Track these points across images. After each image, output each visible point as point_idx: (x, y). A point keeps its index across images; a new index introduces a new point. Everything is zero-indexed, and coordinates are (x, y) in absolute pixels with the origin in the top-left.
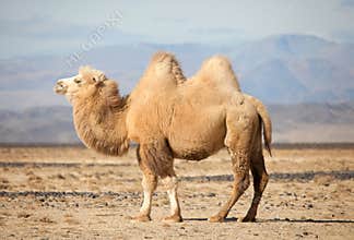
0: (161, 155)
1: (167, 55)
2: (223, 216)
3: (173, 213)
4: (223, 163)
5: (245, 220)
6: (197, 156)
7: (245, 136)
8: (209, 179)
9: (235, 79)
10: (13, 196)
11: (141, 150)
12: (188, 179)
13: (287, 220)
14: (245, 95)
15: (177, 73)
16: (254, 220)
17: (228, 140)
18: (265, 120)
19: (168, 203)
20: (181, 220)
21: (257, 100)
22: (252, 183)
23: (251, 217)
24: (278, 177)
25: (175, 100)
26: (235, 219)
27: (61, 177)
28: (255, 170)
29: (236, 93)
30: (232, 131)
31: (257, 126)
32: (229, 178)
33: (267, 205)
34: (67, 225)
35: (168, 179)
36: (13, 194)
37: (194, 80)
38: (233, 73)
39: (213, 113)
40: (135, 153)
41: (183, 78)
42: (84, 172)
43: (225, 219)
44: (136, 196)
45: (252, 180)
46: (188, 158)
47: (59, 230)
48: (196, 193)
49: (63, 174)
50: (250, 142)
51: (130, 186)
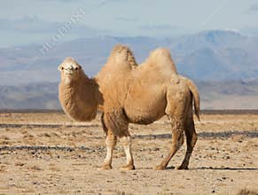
1: (124, 48)
3: (128, 163)
4: (164, 126)
5: (180, 168)
6: (145, 121)
7: (180, 107)
8: (155, 137)
9: (173, 65)
10: (12, 149)
11: (105, 117)
12: (140, 137)
13: (211, 168)
14: (180, 76)
15: (132, 61)
16: (187, 168)
17: (168, 110)
18: (195, 95)
19: (124, 155)
20: (134, 169)
21: (189, 81)
22: (185, 141)
23: (184, 166)
24: (205, 135)
25: (130, 80)
26: (173, 168)
27: (47, 135)
28: (187, 132)
29: (174, 75)
30: (171, 103)
32: (170, 136)
33: (197, 157)
34: (51, 172)
35: (124, 138)
36: (13, 148)
37: (144, 66)
38: (171, 60)
39: (157, 90)
40: (100, 119)
41: (136, 64)
42: (64, 132)
44: (101, 150)
45: (185, 137)
46: (139, 123)
47: (45, 176)
48: (145, 148)
49: (49, 133)
51: (97, 142)
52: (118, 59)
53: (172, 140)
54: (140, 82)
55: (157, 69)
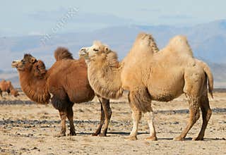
0: (143, 98)
1: (146, 35)
2: (183, 136)
3: (151, 135)
4: (183, 103)
5: (197, 139)
6: (166, 99)
7: (196, 86)
8: (175, 112)
10: (51, 123)
11: (131, 95)
12: (162, 112)
13: (224, 139)
14: (196, 60)
15: (153, 46)
16: (202, 139)
17: (186, 88)
18: (209, 76)
19: (148, 128)
20: (156, 139)
21: (204, 63)
22: (201, 115)
23: (201, 137)
24: (219, 111)
25: (152, 63)
26: (190, 139)
27: (81, 111)
28: (203, 108)
29: (191, 59)
30: (188, 83)
31: (204, 80)
32: (188, 112)
33: (212, 130)
34: (84, 143)
35: (148, 113)
36: (51, 122)
38: (189, 46)
39: (176, 71)
40: (127, 96)
41: (157, 49)
42: (96, 108)
43: (184, 139)
44: (128, 123)
45: (201, 112)
46: (160, 100)
47: (79, 146)
48: (167, 121)
49: (82, 109)
50: (200, 90)
51: (125, 117)
52: (142, 44)
53: (190, 115)
54: (160, 64)
55: (176, 54)
